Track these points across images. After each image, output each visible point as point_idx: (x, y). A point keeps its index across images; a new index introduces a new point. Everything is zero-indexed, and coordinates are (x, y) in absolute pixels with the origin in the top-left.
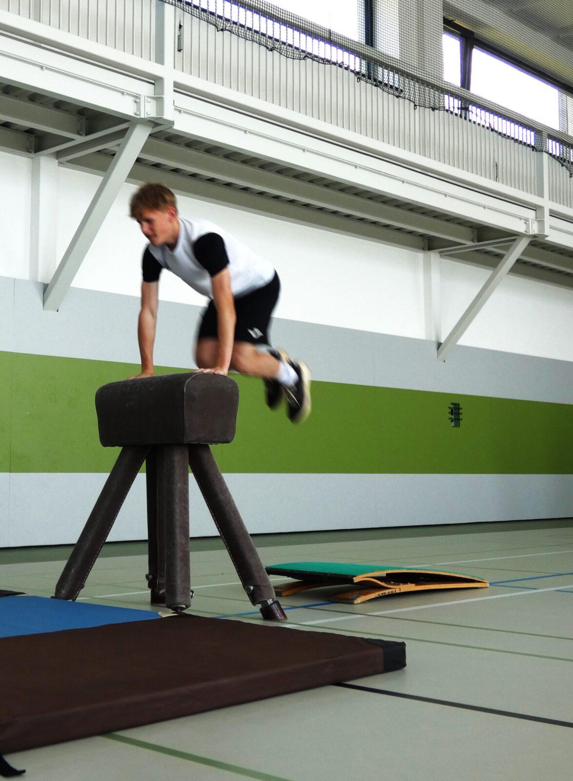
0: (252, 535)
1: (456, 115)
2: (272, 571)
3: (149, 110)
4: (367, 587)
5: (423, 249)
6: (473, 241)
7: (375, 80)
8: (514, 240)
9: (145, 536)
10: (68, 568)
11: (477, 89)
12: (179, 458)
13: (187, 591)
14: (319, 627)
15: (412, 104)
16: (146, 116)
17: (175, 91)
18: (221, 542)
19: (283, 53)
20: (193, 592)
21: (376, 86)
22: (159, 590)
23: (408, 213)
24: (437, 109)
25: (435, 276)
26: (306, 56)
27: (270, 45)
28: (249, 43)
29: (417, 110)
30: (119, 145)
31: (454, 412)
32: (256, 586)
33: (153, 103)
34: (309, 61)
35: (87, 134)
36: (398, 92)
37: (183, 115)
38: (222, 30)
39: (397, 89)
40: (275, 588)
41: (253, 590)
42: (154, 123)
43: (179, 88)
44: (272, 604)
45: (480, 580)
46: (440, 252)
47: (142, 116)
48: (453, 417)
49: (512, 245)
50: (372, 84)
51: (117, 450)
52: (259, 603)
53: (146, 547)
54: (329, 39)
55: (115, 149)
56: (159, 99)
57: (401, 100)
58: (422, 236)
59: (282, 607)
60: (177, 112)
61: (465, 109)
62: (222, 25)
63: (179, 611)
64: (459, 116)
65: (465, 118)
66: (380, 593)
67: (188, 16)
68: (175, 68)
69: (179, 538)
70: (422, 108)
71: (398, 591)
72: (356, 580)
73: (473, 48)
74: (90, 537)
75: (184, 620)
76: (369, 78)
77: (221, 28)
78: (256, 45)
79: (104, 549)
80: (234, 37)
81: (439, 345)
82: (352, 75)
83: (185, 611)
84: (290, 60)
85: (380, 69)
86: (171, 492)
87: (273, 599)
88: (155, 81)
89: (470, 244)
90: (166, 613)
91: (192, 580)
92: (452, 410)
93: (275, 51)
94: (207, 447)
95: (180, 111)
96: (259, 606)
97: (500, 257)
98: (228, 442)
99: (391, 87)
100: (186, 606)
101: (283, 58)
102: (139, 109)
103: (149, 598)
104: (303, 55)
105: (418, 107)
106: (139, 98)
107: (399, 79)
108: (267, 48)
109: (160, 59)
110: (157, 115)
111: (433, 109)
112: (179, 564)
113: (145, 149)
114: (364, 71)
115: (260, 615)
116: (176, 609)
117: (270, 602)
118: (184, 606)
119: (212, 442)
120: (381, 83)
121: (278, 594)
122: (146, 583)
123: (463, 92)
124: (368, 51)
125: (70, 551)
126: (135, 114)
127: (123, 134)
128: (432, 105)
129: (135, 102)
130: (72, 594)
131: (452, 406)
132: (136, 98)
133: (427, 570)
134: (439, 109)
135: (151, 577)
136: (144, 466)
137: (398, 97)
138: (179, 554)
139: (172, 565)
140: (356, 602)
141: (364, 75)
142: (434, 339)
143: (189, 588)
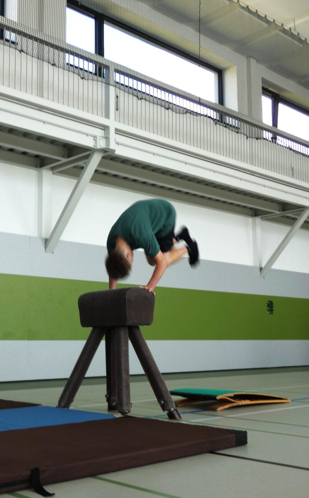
0: (163, 374)
1: (270, 141)
2: (173, 393)
3: (102, 144)
4: (224, 402)
5: (252, 216)
6: (279, 211)
7: (225, 123)
8: (303, 210)
9: (104, 374)
10: (65, 392)
11: (281, 127)
12: (123, 333)
13: (129, 404)
14: (198, 423)
15: (245, 137)
16: (100, 147)
17: (116, 133)
18: (146, 378)
19: (174, 111)
20: (131, 404)
21: (225, 127)
22: (113, 402)
23: (243, 196)
24: (259, 139)
25: (258, 230)
26: (187, 112)
27: (167, 106)
28: (155, 106)
29: (248, 140)
30: (85, 163)
31: (269, 306)
32: (165, 401)
33: (104, 140)
34: (188, 114)
35: (68, 157)
36: (237, 130)
37: (120, 146)
38: (141, 99)
39: (237, 128)
40: (175, 402)
41: (164, 404)
42: (104, 151)
43: (118, 131)
44: (173, 411)
45: (285, 398)
46: (261, 218)
47: (98, 147)
48: (269, 309)
49: (301, 213)
50: (223, 126)
51: (90, 329)
52: (167, 410)
53: (105, 380)
54: (199, 102)
55: (83, 165)
56: (107, 138)
57: (239, 134)
58: (251, 209)
59: (179, 412)
60: (117, 145)
61: (274, 138)
62: (141, 96)
63: (125, 414)
64: (271, 141)
65: (275, 143)
66: (231, 405)
67: (122, 92)
68: (115, 120)
69: (124, 376)
70: (251, 139)
71: (240, 404)
72: (218, 398)
73: (279, 103)
74: (76, 375)
75: (127, 419)
76: (222, 122)
77: (140, 98)
78: (159, 107)
79: (84, 381)
80: (147, 103)
81: (261, 269)
82: (212, 121)
83: (129, 414)
84: (178, 115)
85: (227, 118)
86: (119, 352)
87: (174, 408)
88: (105, 128)
89: (278, 212)
90: (118, 415)
91: (131, 397)
92: (268, 305)
93: (170, 110)
94: (138, 327)
95: (118, 144)
96: (166, 412)
97: (295, 219)
98: (149, 324)
99: (234, 127)
100: (128, 412)
101: (174, 113)
102: (96, 143)
103: (107, 407)
104: (185, 111)
105: (249, 138)
106: (96, 138)
107: (238, 123)
108: (165, 108)
109: (107, 116)
110: (106, 146)
111: (257, 139)
112: (124, 389)
113: (100, 165)
114: (218, 119)
115: (167, 417)
116: (123, 413)
117: (172, 409)
118: (127, 412)
119: (141, 325)
120: (228, 124)
121: (176, 406)
122: (105, 399)
123: (274, 129)
124: (220, 108)
125: (65, 382)
126: (94, 146)
127: (88, 157)
128: (257, 136)
129: (94, 140)
130: (67, 405)
131: (269, 303)
132: (95, 137)
133: (256, 393)
134: (260, 139)
135: (108, 396)
136: (104, 337)
137: (237, 133)
138: (124, 384)
139: (120, 391)
140: (218, 410)
141: (218, 121)
142: (258, 266)
143: (130, 402)
